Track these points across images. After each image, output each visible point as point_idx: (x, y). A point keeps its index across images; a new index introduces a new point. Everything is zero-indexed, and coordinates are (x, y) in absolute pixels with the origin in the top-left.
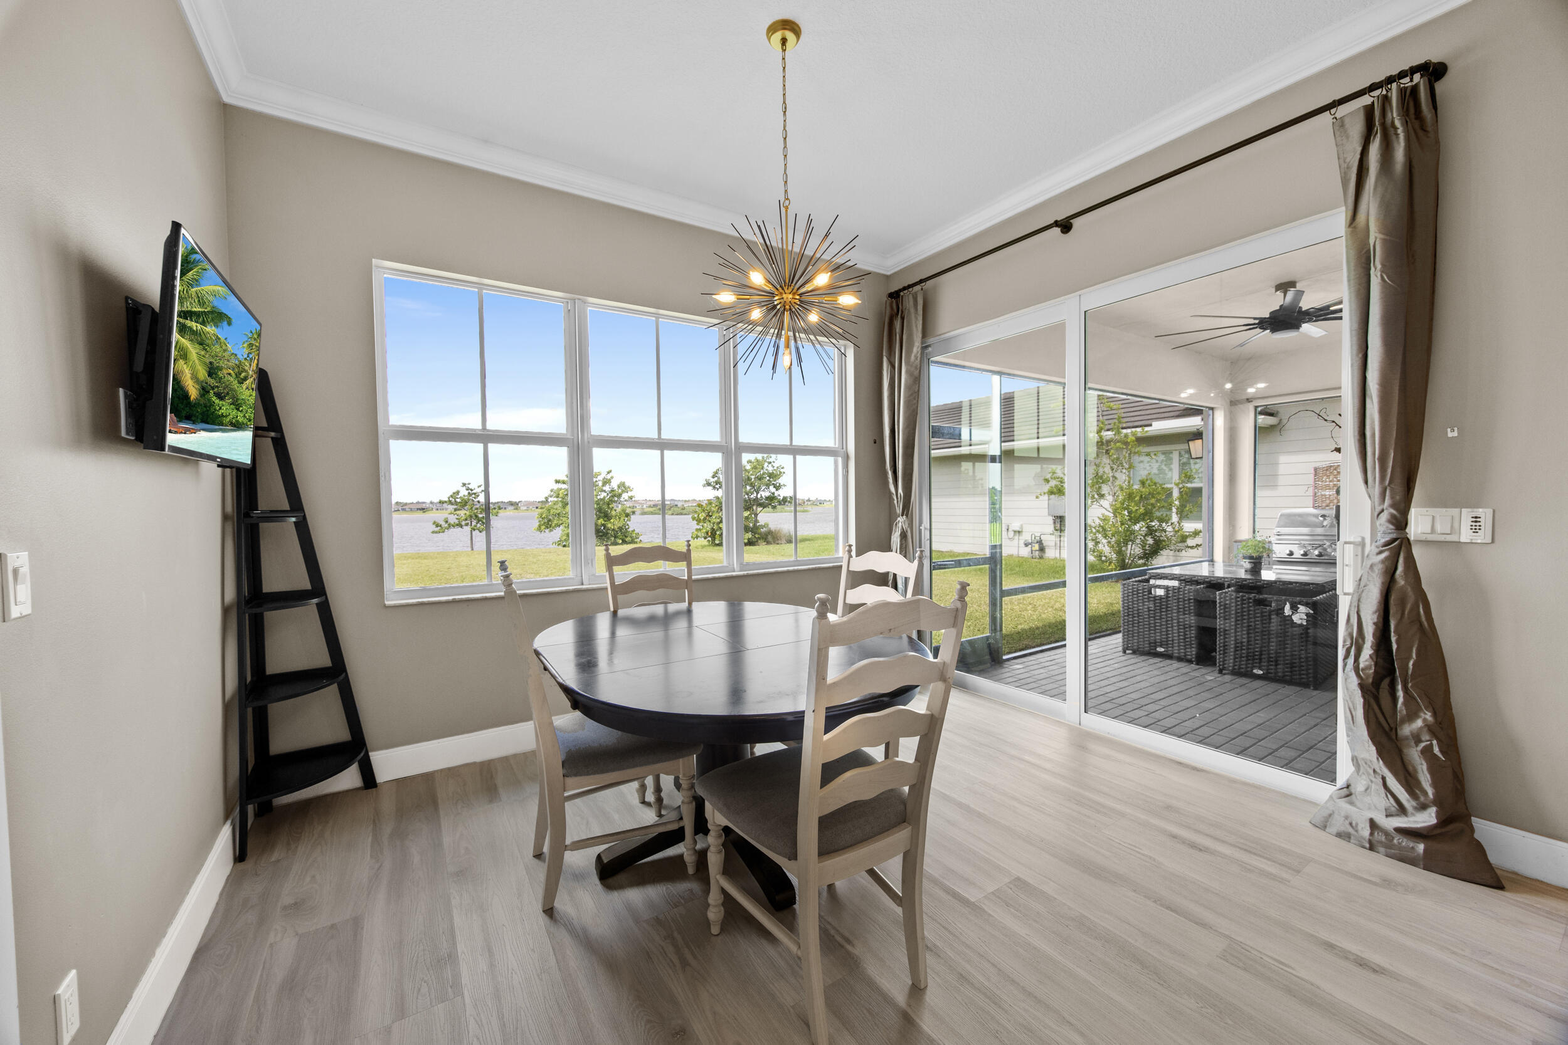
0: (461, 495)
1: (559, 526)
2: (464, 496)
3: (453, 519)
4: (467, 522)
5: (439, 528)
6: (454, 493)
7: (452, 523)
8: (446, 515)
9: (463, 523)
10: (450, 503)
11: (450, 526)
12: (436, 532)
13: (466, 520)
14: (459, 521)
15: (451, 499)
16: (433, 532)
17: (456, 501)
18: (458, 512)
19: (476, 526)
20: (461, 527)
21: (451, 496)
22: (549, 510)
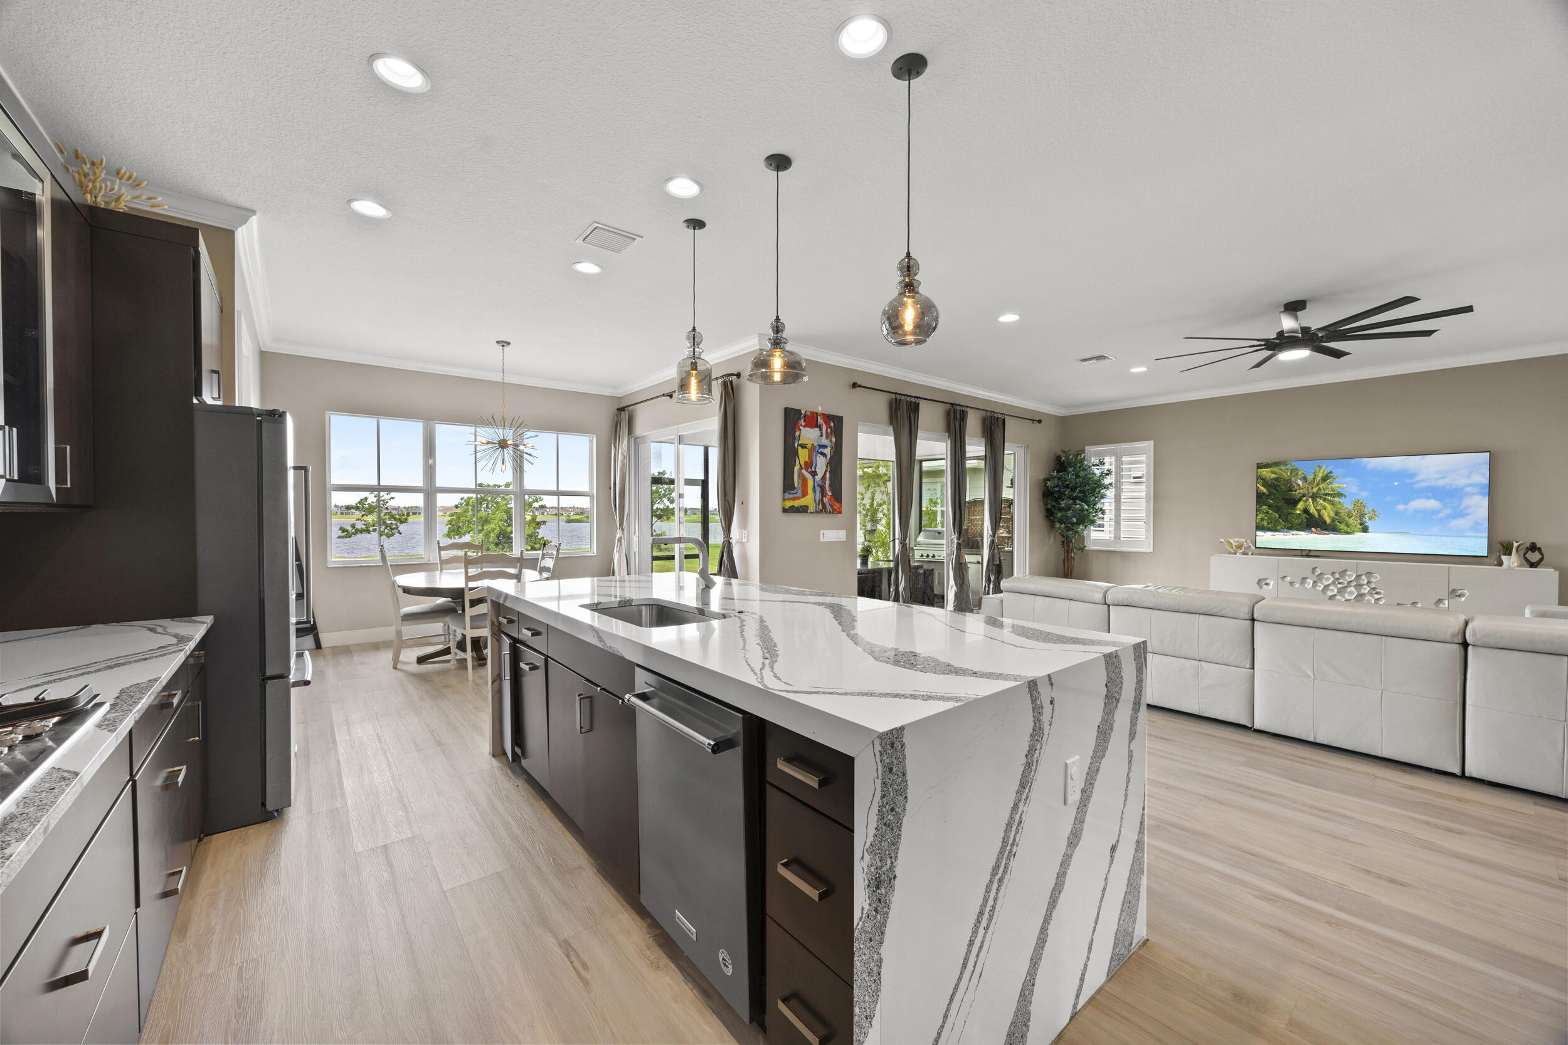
0: (369, 501)
1: (469, 533)
2: (372, 502)
3: (360, 525)
4: (374, 528)
5: (345, 533)
6: (362, 500)
7: (359, 528)
8: (353, 521)
9: (371, 529)
10: (357, 508)
11: (357, 531)
12: (342, 537)
13: (374, 526)
14: (367, 527)
15: (358, 505)
16: (339, 537)
17: (363, 508)
18: (365, 517)
19: (384, 532)
20: (369, 533)
21: (359, 503)
22: (458, 518)
